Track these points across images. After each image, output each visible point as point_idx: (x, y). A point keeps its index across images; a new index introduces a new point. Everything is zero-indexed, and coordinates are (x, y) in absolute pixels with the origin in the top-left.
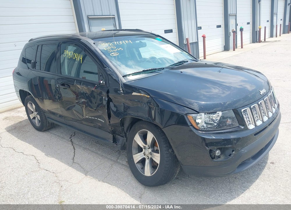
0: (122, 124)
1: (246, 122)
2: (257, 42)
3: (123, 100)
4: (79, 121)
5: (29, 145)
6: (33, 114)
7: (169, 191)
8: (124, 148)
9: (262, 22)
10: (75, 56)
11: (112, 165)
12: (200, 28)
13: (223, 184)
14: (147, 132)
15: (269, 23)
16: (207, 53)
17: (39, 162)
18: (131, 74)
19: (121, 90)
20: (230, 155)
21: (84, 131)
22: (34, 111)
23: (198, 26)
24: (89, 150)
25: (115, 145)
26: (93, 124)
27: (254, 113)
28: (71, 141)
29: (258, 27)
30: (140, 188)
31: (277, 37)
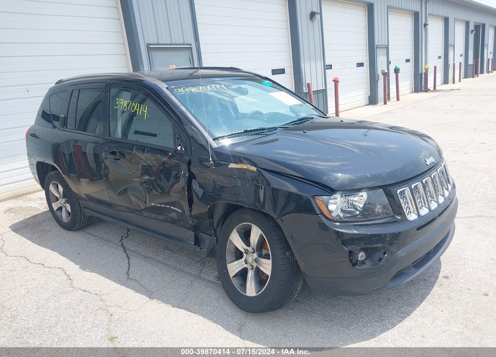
0: (211, 214)
1: (405, 210)
2: (421, 91)
3: (214, 176)
4: (138, 211)
5: (52, 252)
6: (59, 202)
7: (284, 321)
8: (212, 253)
9: (429, 58)
10: (135, 108)
11: (192, 283)
12: (330, 67)
13: (369, 309)
14: (251, 226)
15: (442, 61)
16: (341, 108)
17: (71, 278)
18: (226, 136)
19: (211, 160)
20: (380, 260)
21: (147, 228)
22: (60, 197)
23: (327, 63)
24: (152, 259)
25: (198, 249)
26: (163, 217)
27: (416, 197)
28: (122, 245)
29: (424, 67)
30: (239, 316)
31: (454, 83)
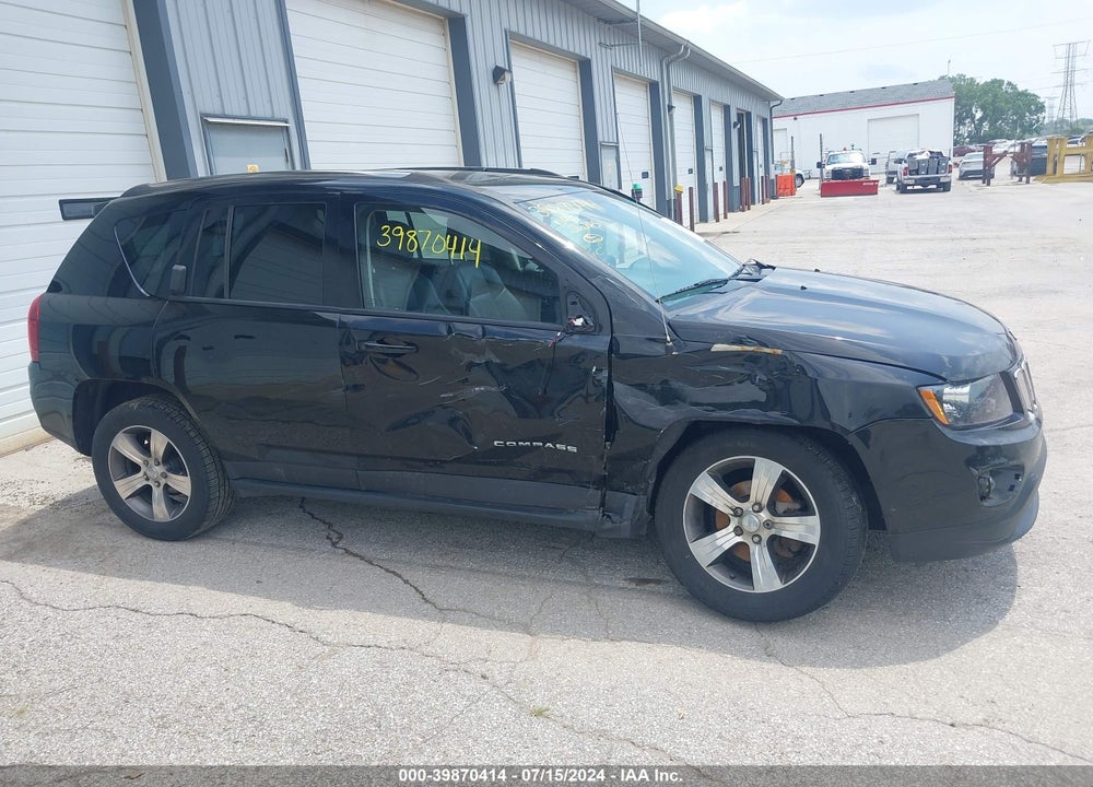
6: (141, 474)
9: (678, 172)
10: (445, 245)
14: (752, 461)
15: (695, 177)
19: (669, 339)
20: (1012, 488)
22: (149, 463)
28: (351, 553)
29: (673, 188)
31: (718, 221)
